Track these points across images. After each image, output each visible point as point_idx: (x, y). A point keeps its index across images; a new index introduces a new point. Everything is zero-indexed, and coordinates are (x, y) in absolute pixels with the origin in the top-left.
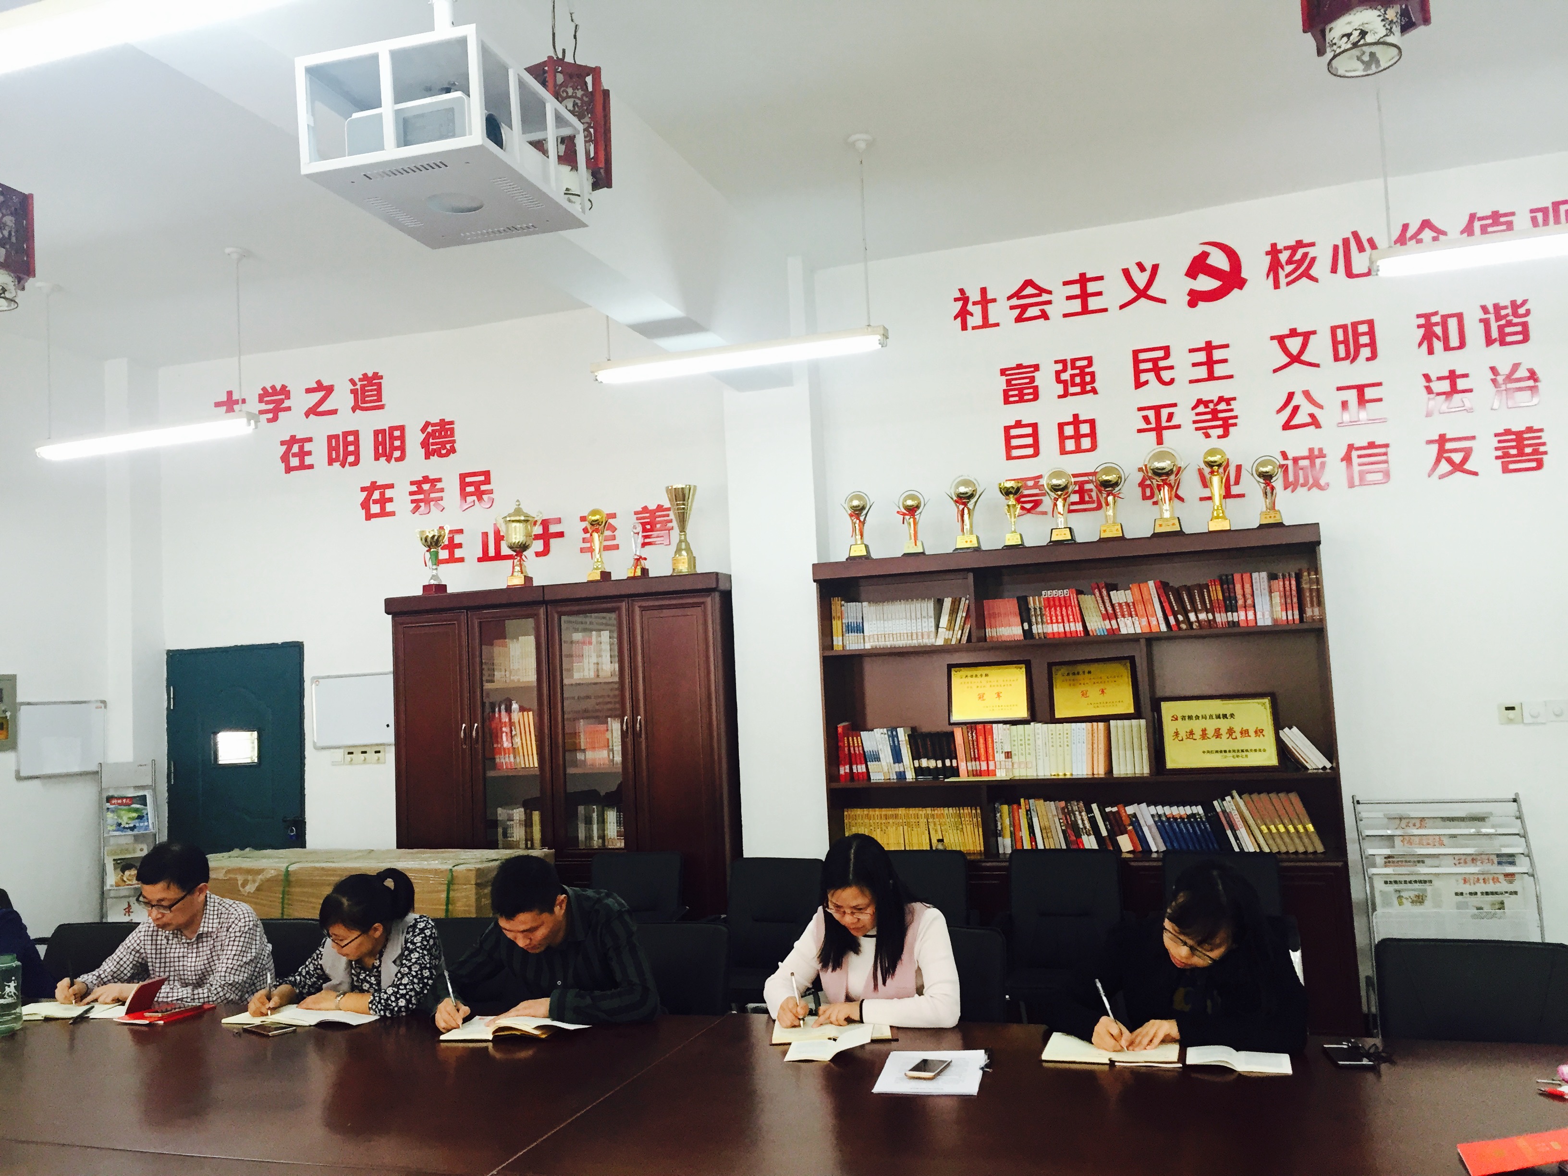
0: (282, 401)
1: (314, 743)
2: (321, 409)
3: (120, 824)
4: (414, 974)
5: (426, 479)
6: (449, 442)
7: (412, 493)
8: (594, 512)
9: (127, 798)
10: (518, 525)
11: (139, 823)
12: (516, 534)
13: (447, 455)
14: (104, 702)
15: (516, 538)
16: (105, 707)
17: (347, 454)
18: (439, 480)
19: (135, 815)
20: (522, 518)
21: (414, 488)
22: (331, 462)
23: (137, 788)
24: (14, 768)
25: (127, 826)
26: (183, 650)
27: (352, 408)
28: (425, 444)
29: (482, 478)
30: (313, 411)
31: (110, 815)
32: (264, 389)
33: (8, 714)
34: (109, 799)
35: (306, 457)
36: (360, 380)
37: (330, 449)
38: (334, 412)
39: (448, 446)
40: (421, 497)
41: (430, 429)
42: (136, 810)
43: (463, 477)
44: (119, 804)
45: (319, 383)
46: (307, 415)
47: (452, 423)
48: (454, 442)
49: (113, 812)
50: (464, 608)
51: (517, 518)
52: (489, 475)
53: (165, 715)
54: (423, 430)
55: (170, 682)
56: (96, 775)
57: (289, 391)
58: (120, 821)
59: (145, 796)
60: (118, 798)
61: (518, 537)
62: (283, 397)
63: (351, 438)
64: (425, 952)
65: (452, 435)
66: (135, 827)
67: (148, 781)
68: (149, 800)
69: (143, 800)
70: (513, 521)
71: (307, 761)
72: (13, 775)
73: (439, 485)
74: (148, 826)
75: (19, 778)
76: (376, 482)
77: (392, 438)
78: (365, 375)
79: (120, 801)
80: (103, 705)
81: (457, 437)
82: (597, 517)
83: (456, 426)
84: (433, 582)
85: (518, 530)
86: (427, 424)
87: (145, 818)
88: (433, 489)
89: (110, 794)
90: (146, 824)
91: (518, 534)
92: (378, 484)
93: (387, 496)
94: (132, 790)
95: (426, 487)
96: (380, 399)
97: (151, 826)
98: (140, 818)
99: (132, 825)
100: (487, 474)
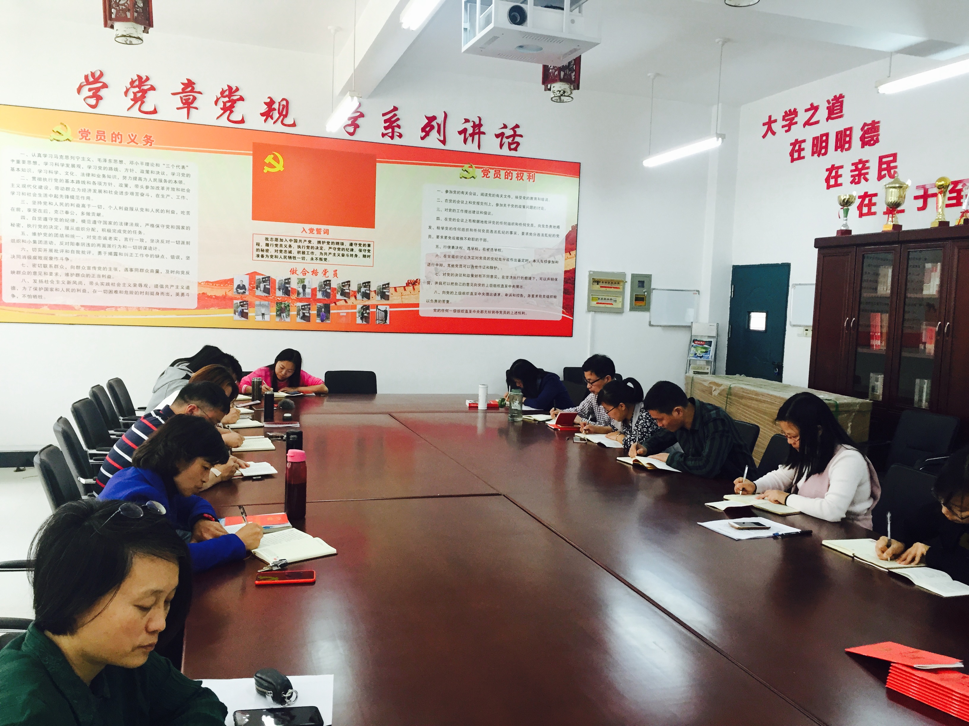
0: (793, 118)
1: (790, 322)
2: (812, 121)
3: (696, 354)
4: (639, 430)
5: (860, 161)
6: (875, 136)
7: (852, 171)
8: (940, 180)
9: (703, 341)
10: (894, 190)
11: (705, 355)
12: (891, 196)
13: (873, 144)
14: (698, 291)
15: (891, 199)
16: (699, 294)
17: (822, 148)
18: (867, 161)
19: (704, 350)
20: (897, 185)
21: (853, 168)
22: (813, 154)
23: (709, 337)
24: (648, 320)
25: (699, 355)
26: (739, 266)
27: (827, 119)
28: (862, 138)
29: (891, 158)
30: (807, 123)
31: (693, 349)
32: (786, 112)
33: (646, 293)
34: (694, 341)
35: (802, 152)
36: (832, 100)
37: (814, 145)
38: (817, 122)
39: (875, 138)
40: (857, 173)
41: (866, 128)
42: (705, 348)
43: (881, 158)
44: (698, 344)
45: (812, 105)
46: (804, 126)
47: (878, 122)
48: (878, 135)
49: (695, 347)
50: (853, 245)
51: (894, 185)
52: (896, 157)
53: (729, 300)
54: (862, 129)
55: (732, 283)
56: (690, 327)
57: (797, 112)
58: (696, 352)
59: (711, 342)
60: (699, 341)
61: (893, 198)
62: (794, 116)
63: (824, 138)
64: (647, 421)
65: (878, 131)
66: (702, 356)
67: (714, 334)
68: (713, 344)
69: (710, 343)
70: (891, 187)
71: (787, 332)
72: (648, 323)
73: (867, 165)
74: (709, 357)
75: (650, 325)
76: (834, 165)
77: (846, 136)
78: (835, 96)
79: (699, 343)
80: (697, 293)
81: (881, 132)
82: (942, 183)
83: (880, 125)
84: (843, 228)
85: (893, 193)
86: (865, 125)
87: (708, 353)
88: (864, 168)
89: (696, 338)
90: (708, 356)
91: (893, 196)
92: (835, 166)
93: (839, 173)
94: (707, 338)
95: (860, 166)
96: (841, 111)
97: (710, 357)
98: (706, 352)
99: (701, 355)
100: (895, 155)
